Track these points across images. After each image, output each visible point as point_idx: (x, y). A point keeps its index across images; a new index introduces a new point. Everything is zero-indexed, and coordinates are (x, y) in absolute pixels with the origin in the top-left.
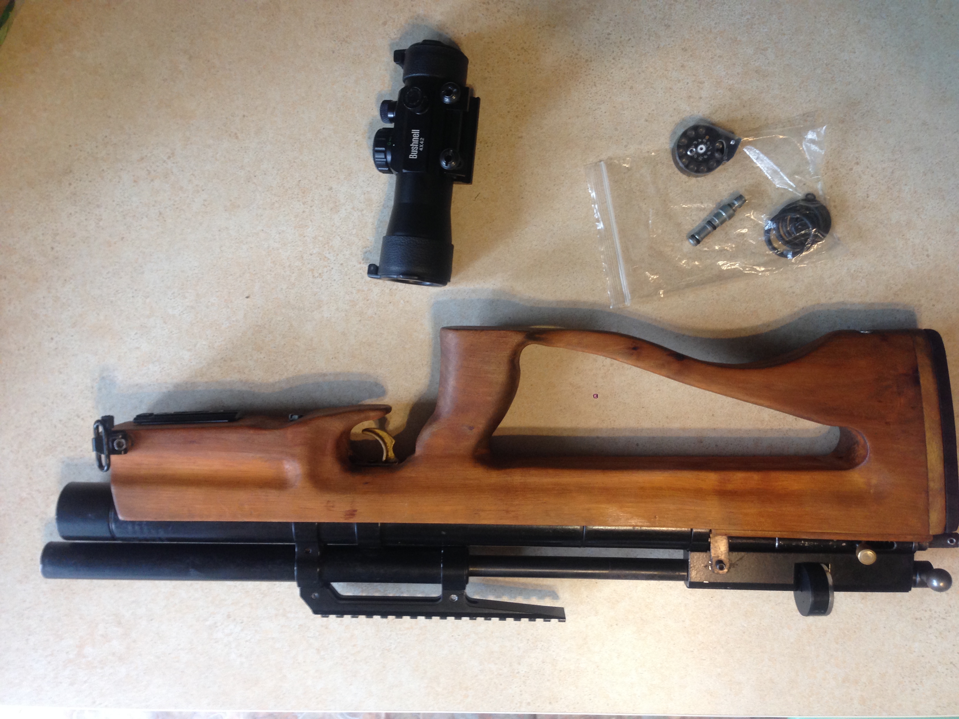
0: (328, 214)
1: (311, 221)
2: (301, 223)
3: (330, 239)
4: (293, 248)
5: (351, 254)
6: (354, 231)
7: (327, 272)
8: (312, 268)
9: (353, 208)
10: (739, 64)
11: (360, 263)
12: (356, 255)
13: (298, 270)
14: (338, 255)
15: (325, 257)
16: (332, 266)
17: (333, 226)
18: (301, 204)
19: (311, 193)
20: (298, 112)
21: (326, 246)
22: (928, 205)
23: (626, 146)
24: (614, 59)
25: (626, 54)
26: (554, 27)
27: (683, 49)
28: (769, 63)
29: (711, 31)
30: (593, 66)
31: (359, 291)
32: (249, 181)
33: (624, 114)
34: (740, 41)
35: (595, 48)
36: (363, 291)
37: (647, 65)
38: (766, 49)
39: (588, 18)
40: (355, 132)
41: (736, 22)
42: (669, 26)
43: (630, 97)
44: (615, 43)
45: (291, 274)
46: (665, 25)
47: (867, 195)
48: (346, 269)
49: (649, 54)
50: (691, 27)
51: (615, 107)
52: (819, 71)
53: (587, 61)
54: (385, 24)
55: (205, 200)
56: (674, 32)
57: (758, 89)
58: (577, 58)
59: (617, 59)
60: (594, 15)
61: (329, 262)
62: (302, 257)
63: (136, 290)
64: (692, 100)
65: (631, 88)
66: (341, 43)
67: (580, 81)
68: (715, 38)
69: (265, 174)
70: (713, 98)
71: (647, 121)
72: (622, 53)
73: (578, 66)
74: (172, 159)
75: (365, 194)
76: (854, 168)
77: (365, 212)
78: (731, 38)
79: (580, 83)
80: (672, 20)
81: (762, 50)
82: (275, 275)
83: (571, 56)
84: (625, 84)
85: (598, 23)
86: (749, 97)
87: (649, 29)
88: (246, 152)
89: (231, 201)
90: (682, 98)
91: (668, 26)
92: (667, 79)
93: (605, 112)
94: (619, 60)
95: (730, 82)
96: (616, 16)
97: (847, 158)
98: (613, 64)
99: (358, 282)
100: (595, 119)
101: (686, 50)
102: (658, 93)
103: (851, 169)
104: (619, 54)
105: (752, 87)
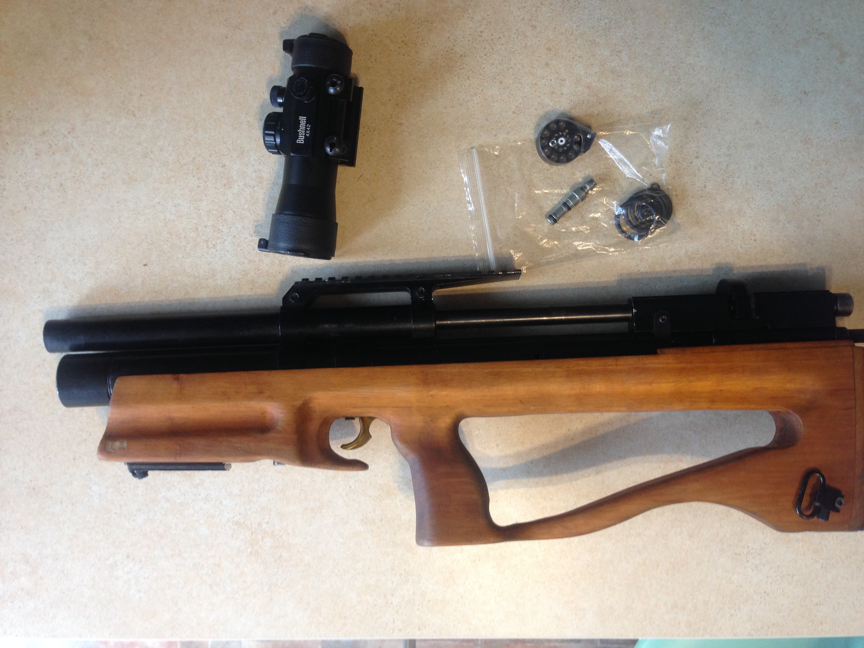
0: (222, 190)
1: (205, 195)
2: (195, 197)
3: (223, 213)
4: (188, 220)
5: (243, 227)
6: (246, 206)
7: (220, 243)
8: (207, 239)
9: (245, 185)
10: (597, 64)
11: (252, 236)
12: (248, 228)
13: (194, 241)
14: (231, 227)
15: (219, 229)
16: (225, 238)
17: (226, 201)
18: (196, 179)
19: (205, 170)
20: (192, 92)
21: (220, 219)
22: (757, 196)
23: (495, 135)
24: (485, 55)
25: (496, 51)
26: (432, 24)
27: (547, 49)
28: (623, 64)
29: (572, 34)
30: (467, 61)
31: (250, 261)
32: (146, 157)
33: (494, 106)
34: (598, 43)
35: (469, 45)
36: (255, 261)
37: (515, 62)
38: (620, 52)
39: (463, 16)
40: (247, 114)
41: (595, 25)
42: (536, 27)
43: (500, 91)
44: (487, 41)
45: (186, 244)
46: (532, 26)
47: (705, 185)
48: (238, 241)
49: (518, 52)
50: (555, 28)
51: (486, 99)
52: (667, 73)
53: (461, 56)
54: (275, 13)
55: (104, 174)
56: (540, 32)
57: (613, 87)
58: (452, 53)
59: (489, 55)
60: (469, 13)
61: (222, 234)
62: (197, 229)
63: (38, 257)
64: (554, 95)
65: (501, 82)
66: (234, 30)
67: (455, 74)
68: (576, 40)
69: (161, 150)
70: (573, 94)
71: (514, 113)
72: (493, 49)
73: (454, 61)
74: (71, 134)
75: (256, 172)
76: (694, 161)
77: (256, 188)
78: (590, 41)
79: (455, 76)
80: (538, 22)
81: (618, 52)
82: (172, 245)
83: (448, 51)
84: (495, 79)
85: (472, 21)
86: (605, 95)
87: (517, 29)
88: (143, 129)
89: (129, 174)
90: (545, 94)
91: (534, 27)
92: (533, 75)
93: (477, 104)
94: (490, 56)
95: (588, 81)
96: (488, 15)
97: (689, 152)
98: (485, 59)
99: (250, 253)
100: (468, 109)
101: (550, 50)
102: (525, 88)
103: (691, 163)
104: (491, 50)
105: (608, 86)
